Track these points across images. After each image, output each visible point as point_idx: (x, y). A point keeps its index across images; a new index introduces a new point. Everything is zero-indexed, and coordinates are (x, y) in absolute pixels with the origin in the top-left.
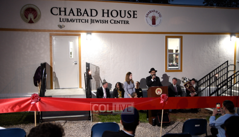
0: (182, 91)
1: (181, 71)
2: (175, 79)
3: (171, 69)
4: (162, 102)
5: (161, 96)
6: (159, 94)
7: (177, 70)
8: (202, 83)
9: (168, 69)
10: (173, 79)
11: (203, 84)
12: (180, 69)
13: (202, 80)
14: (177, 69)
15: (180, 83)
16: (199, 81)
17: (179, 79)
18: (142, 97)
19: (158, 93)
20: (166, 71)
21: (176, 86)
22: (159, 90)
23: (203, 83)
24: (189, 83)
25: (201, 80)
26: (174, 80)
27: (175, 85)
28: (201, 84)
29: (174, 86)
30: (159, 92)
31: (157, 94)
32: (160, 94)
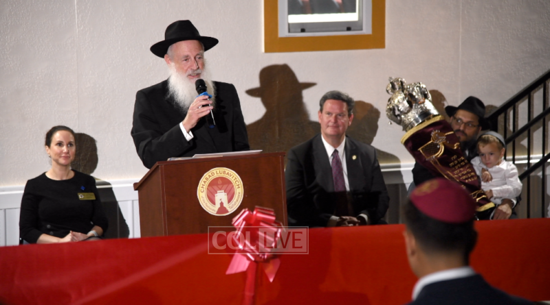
0: (388, 181)
1: (376, 40)
2: (336, 97)
3: (303, 28)
4: (240, 264)
5: (239, 222)
6: (222, 209)
7: (347, 40)
8: (523, 121)
9: (283, 32)
10: (324, 99)
11: (528, 129)
12: (367, 29)
13: (523, 106)
14: (349, 27)
15: (374, 129)
16: (504, 109)
17: (367, 100)
18: (101, 236)
19: (213, 202)
20: (274, 43)
21: (341, 149)
22: (224, 183)
23: (532, 123)
24: (442, 126)
25: (513, 103)
26: (329, 105)
27: (335, 141)
28: (518, 134)
29: (330, 150)
30: (221, 196)
31: (212, 210)
32: (231, 208)
